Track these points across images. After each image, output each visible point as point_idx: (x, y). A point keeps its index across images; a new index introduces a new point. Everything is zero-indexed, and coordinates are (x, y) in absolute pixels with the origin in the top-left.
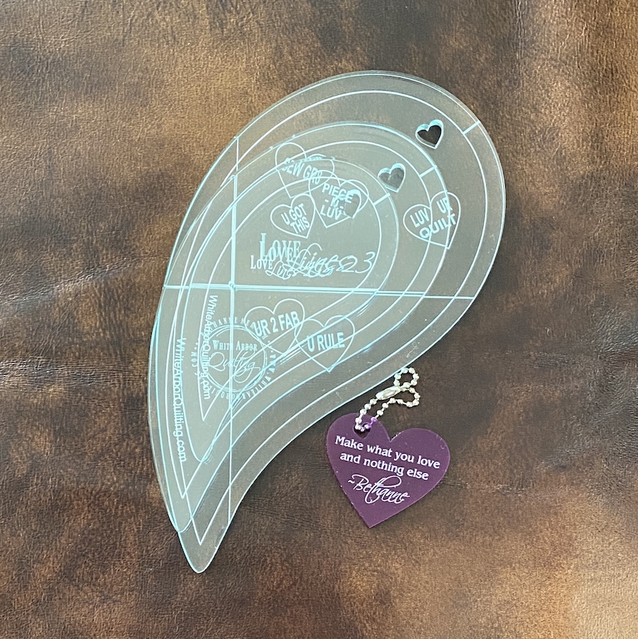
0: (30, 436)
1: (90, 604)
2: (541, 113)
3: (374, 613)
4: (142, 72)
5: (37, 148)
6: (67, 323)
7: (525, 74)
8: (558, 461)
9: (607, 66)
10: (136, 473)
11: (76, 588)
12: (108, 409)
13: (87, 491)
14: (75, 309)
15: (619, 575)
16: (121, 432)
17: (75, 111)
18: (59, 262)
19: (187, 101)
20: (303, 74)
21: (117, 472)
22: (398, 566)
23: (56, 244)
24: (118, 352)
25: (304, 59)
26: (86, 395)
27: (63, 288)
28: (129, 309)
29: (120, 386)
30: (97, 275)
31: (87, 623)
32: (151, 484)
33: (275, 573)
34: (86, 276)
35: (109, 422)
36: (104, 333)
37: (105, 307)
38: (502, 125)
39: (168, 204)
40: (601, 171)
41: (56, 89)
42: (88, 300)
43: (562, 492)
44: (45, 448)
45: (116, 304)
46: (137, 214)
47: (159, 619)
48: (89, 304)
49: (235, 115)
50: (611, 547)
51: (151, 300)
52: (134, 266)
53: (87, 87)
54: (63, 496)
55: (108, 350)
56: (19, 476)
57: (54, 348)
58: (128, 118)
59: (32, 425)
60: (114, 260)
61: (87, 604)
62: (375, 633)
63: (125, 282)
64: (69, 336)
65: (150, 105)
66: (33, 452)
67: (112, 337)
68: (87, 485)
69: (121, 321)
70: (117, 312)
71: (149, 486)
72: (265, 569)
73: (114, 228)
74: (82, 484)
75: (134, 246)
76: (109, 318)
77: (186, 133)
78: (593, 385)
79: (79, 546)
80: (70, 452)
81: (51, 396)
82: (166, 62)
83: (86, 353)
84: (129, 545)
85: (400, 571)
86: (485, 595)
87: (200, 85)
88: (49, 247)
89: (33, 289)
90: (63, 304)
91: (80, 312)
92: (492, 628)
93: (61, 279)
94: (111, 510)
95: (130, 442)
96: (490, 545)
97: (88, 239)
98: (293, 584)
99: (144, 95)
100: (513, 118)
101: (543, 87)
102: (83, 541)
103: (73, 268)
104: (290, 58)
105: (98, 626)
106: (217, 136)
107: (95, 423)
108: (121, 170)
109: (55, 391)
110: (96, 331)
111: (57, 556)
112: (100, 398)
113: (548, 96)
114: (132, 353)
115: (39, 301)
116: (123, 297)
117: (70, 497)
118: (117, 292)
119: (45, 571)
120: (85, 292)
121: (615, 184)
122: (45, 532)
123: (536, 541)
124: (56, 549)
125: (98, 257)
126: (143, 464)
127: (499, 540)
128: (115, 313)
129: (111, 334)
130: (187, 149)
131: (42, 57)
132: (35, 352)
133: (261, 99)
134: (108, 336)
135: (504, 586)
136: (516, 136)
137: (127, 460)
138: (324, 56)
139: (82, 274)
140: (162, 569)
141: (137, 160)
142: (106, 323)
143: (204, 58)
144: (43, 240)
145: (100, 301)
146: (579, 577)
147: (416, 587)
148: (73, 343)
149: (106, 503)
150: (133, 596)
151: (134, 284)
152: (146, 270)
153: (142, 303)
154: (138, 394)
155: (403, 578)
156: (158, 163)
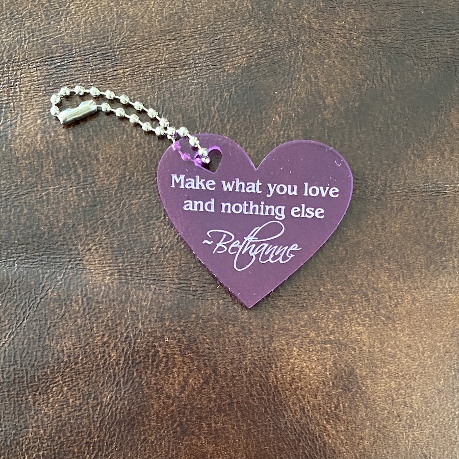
3: (336, 408)
22: (361, 329)
33: (175, 370)
72: (158, 366)
98: (204, 383)
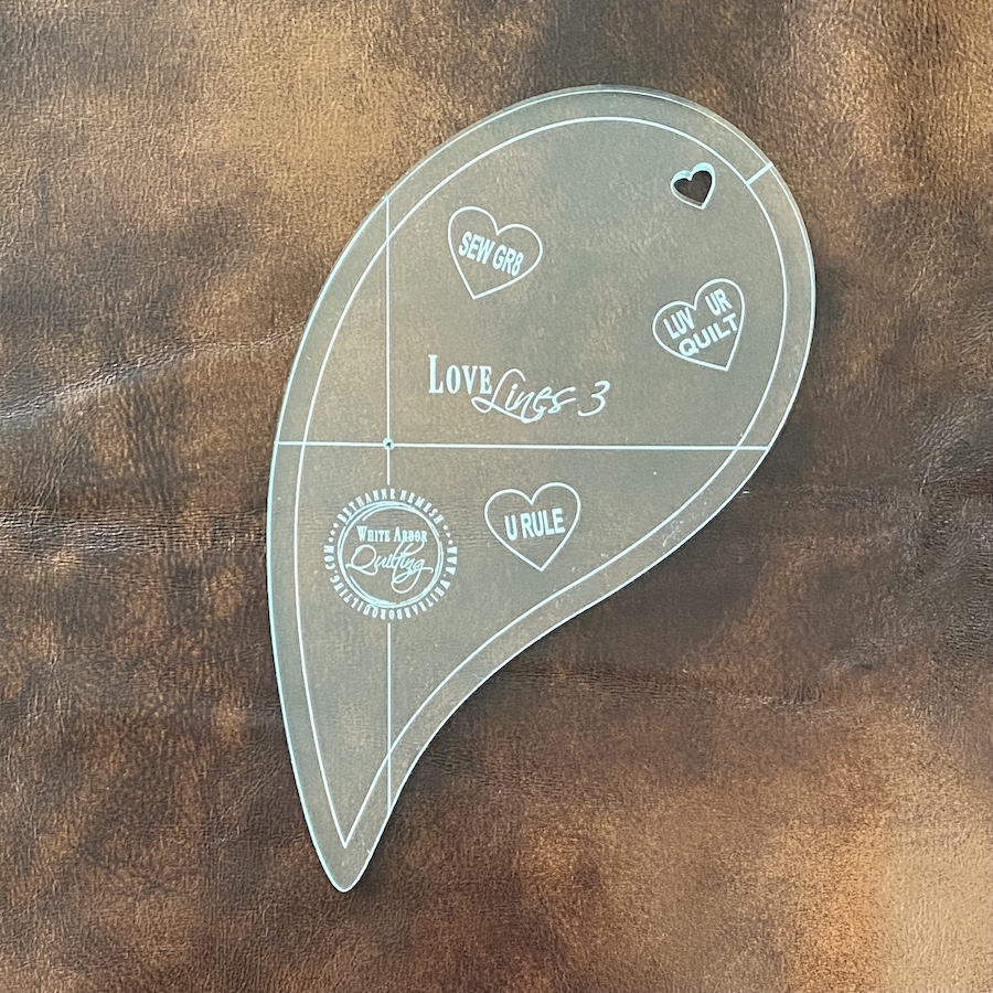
0: (25, 632)
1: (128, 896)
2: (824, 99)
4: (187, 46)
5: (22, 172)
6: (77, 452)
7: (797, 38)
8: (858, 658)
9: (929, 22)
10: (194, 688)
11: (105, 871)
12: (147, 587)
13: (118, 718)
14: (89, 429)
15: (956, 835)
16: (168, 623)
17: (80, 113)
18: (62, 354)
19: (259, 91)
20: (443, 43)
21: (165, 689)
23: (56, 326)
24: (159, 497)
25: (445, 21)
26: (111, 566)
27: (69, 397)
28: (175, 428)
29: (163, 551)
30: (124, 374)
31: (124, 925)
32: (217, 705)
34: (105, 376)
35: (148, 609)
36: (136, 467)
37: (137, 425)
38: (763, 120)
39: (232, 258)
40: (922, 191)
41: (49, 76)
42: (109, 415)
43: (866, 708)
44: (49, 652)
45: (154, 419)
46: (184, 275)
47: (238, 918)
48: (112, 421)
49: (336, 113)
50: (942, 792)
51: (209, 412)
52: (181, 359)
53: (100, 72)
54: (80, 726)
55: (144, 494)
56: (11, 696)
57: (58, 492)
58: (166, 121)
59: (28, 617)
60: (148, 350)
61: (124, 897)
62: (576, 933)
63: (167, 385)
64: (81, 474)
65: (200, 100)
66: (31, 658)
67: (149, 472)
68: (117, 710)
69: (163, 447)
70: (157, 433)
71: (215, 709)
73: (147, 299)
74: (110, 707)
75: (181, 327)
76: (144, 442)
77: (259, 143)
78: (913, 536)
79: (108, 806)
80: (88, 658)
81: (56, 569)
82: (224, 29)
83: (109, 498)
84: (187, 802)
85: (613, 836)
86: (746, 871)
87: (278, 67)
88: (45, 331)
89: (22, 399)
90: (71, 422)
91: (97, 434)
92: (759, 920)
93: (66, 381)
94: (156, 748)
95: (183, 640)
96: (754, 791)
97: (107, 318)
99: (190, 84)
100: (780, 109)
101: (828, 57)
102: (114, 798)
103: (85, 364)
104: (422, 19)
105: (143, 930)
106: (309, 148)
107: (127, 611)
108: (157, 205)
109: (62, 561)
110: (124, 464)
111: (74, 822)
112: (133, 571)
113: (835, 72)
114: (181, 497)
115: (33, 419)
116: (165, 408)
117: (92, 729)
118: (155, 400)
119: (55, 846)
120: (104, 403)
121: (943, 211)
122: (54, 784)
123: (826, 784)
124: (72, 810)
125: (124, 345)
126: (204, 675)
127: (767, 784)
128: (152, 433)
129: (146, 468)
130: (261, 170)
131: (26, 25)
132: (28, 498)
133: (376, 85)
134: (143, 471)
135: (776, 855)
136: (785, 136)
137: (179, 670)
138: (476, 15)
139: (99, 374)
140: (240, 839)
141: (182, 190)
142: (138, 449)
143: (284, 22)
144: (37, 319)
145: (128, 415)
146: (893, 839)
147: (638, 860)
148: (87, 484)
149: (147, 737)
150: (197, 882)
151: (182, 388)
152: (200, 365)
153: (195, 416)
154: (192, 562)
155: (618, 846)
156: (215, 191)
